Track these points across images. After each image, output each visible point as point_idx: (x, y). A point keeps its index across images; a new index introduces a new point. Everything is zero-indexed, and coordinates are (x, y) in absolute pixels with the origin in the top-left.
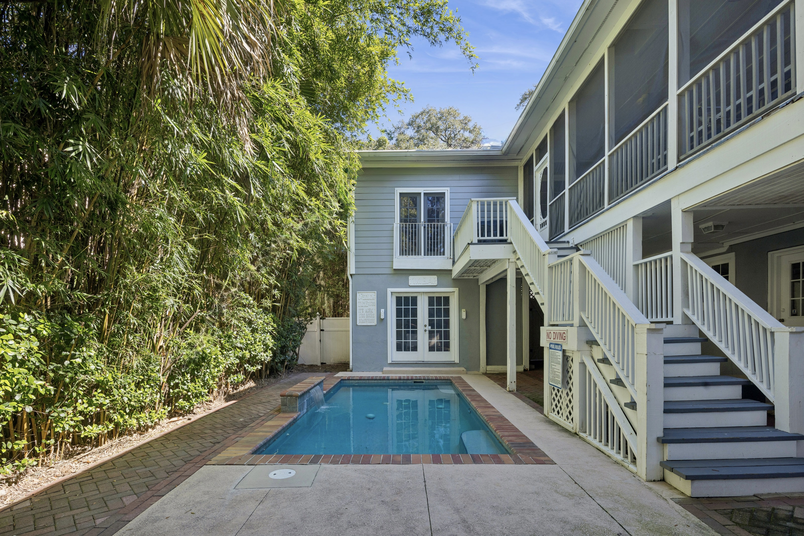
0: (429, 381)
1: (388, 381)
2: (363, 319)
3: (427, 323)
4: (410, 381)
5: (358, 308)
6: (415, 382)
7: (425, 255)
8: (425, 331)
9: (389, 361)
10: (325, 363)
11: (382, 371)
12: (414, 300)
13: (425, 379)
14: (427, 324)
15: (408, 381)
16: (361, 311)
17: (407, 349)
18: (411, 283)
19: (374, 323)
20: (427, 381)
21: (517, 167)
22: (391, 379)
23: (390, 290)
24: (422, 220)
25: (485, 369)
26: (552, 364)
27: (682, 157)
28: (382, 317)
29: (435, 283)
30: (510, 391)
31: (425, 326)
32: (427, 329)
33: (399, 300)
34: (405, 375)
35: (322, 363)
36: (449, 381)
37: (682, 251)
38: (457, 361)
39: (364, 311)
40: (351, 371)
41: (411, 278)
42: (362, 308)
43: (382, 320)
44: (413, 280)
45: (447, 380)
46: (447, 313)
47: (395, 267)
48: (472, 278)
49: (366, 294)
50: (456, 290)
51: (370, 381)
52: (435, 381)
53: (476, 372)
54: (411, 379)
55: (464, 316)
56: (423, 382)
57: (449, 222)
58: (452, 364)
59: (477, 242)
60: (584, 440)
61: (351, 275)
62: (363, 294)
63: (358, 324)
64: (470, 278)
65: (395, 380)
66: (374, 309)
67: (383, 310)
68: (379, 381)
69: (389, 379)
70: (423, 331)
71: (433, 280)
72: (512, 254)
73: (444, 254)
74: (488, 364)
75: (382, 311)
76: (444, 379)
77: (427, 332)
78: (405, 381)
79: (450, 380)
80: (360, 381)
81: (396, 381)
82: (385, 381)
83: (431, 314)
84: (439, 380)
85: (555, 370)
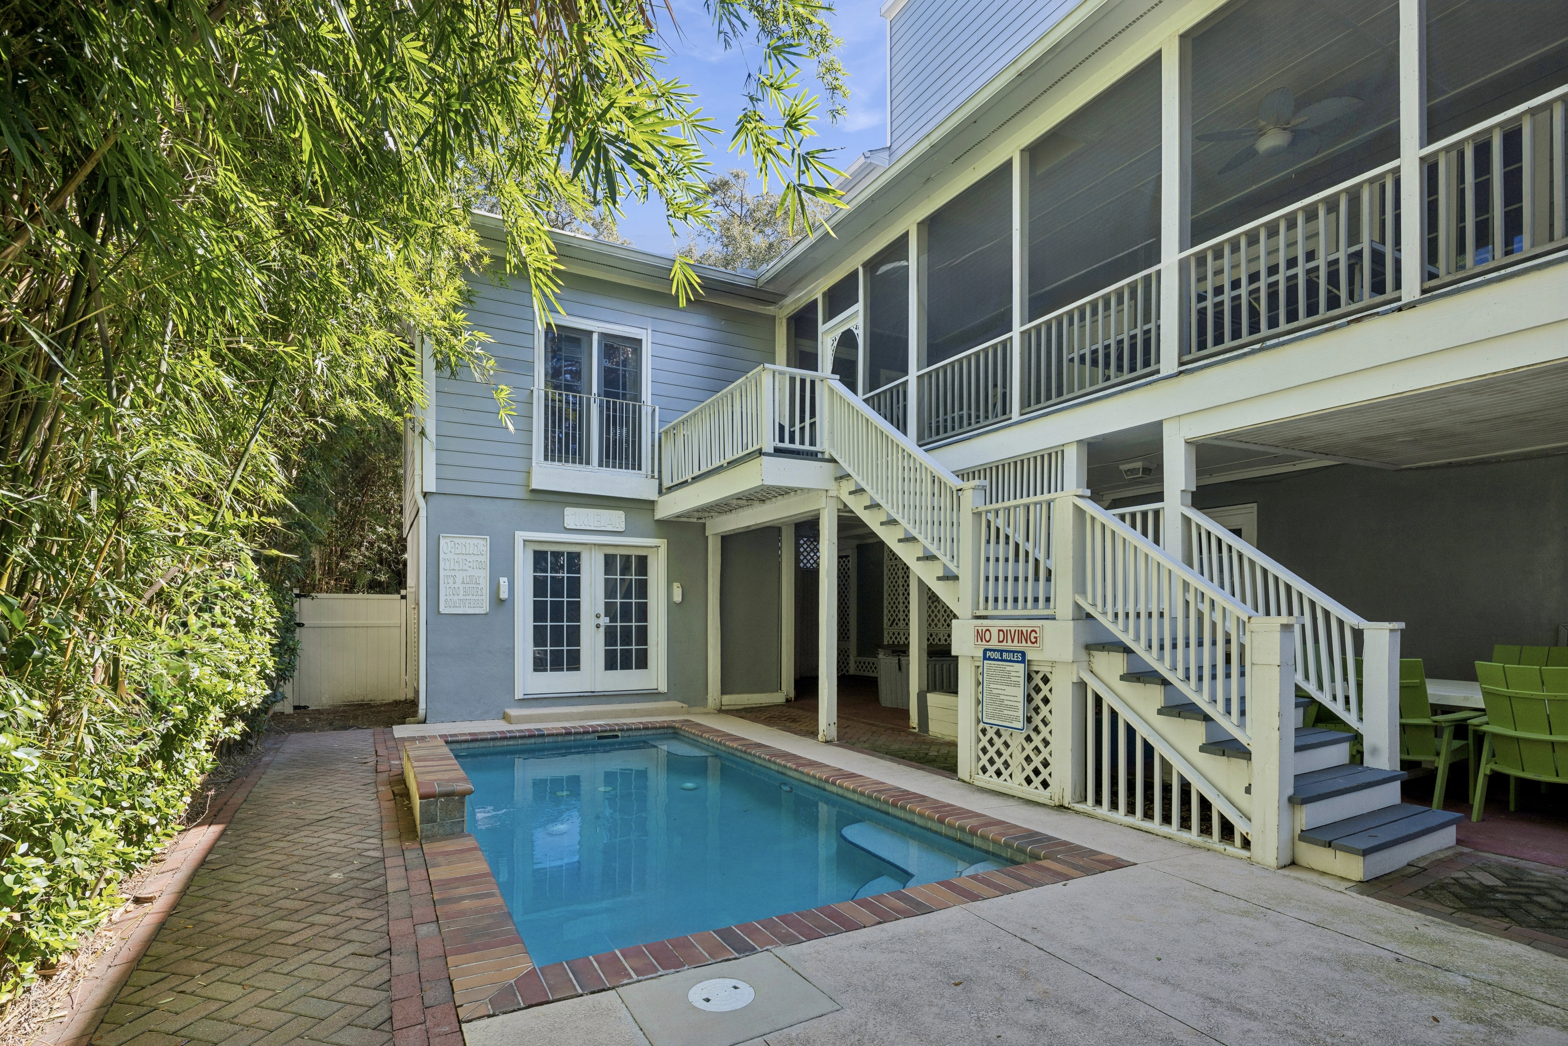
0: (630, 733)
1: (540, 740)
2: (455, 598)
3: (601, 610)
4: (589, 737)
5: (442, 573)
6: (599, 738)
7: (600, 465)
8: (598, 626)
9: (519, 695)
10: (305, 707)
11: (505, 717)
12: (574, 561)
13: (622, 730)
14: (602, 613)
15: (586, 737)
16: (451, 580)
17: (557, 666)
18: (569, 523)
19: (484, 607)
20: (626, 734)
21: (773, 318)
22: (549, 735)
23: (520, 536)
24: (595, 390)
25: (718, 701)
26: (992, 686)
27: (1186, 358)
28: (504, 595)
29: (622, 528)
30: (827, 742)
31: (598, 616)
32: (602, 624)
33: (539, 558)
34: (577, 724)
35: (296, 708)
36: (670, 731)
37: (1182, 504)
38: (663, 688)
39: (459, 580)
40: (424, 722)
41: (569, 511)
42: (453, 573)
43: (502, 601)
44: (574, 517)
45: (668, 728)
46: (643, 590)
47: (534, 486)
48: (695, 520)
49: (463, 541)
50: (662, 543)
51: (499, 743)
52: (643, 732)
53: (702, 709)
54: (593, 732)
55: (677, 597)
56: (617, 736)
57: (649, 403)
58: (653, 695)
59: (772, 451)
60: (1089, 816)
61: (425, 495)
62: (456, 541)
63: (443, 610)
64: (692, 520)
65: (558, 735)
66: (483, 576)
67: (506, 579)
68: (520, 742)
69: (543, 736)
70: (594, 627)
71: (615, 519)
72: (833, 482)
73: (640, 469)
74: (724, 692)
75: (504, 581)
76: (660, 728)
77: (602, 629)
78: (579, 737)
79: (674, 728)
80: (471, 745)
81: (560, 739)
82: (533, 740)
83: (610, 591)
84: (652, 728)
85: (1002, 697)
